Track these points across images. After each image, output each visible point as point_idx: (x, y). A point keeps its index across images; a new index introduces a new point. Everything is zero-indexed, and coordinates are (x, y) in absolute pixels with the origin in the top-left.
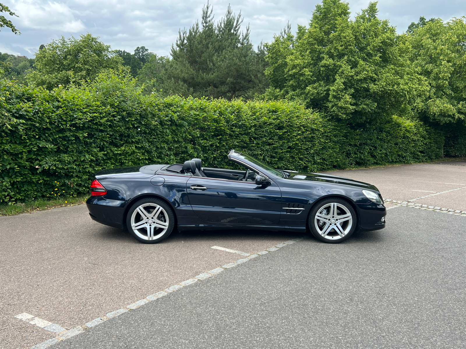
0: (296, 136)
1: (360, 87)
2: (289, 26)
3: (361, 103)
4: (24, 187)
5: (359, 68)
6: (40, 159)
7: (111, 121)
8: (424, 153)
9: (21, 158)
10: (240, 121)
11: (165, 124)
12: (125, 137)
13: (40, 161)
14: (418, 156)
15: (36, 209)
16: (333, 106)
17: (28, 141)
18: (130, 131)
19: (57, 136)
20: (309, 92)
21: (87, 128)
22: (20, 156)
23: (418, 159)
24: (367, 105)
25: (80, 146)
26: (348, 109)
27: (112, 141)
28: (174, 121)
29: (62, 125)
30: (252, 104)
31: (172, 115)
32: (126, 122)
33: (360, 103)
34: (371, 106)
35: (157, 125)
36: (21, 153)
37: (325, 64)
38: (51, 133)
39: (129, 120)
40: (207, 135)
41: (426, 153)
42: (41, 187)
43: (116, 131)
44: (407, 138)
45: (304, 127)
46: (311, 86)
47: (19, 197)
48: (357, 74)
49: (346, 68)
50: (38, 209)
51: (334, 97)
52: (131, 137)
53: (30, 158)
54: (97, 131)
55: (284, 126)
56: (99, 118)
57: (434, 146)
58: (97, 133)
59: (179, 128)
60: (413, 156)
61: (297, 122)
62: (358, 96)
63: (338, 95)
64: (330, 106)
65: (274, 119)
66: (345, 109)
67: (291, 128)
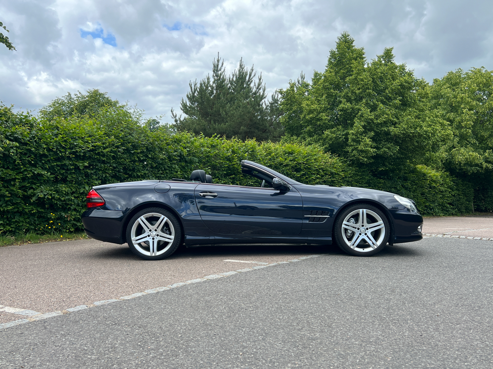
0: (315, 180)
1: (381, 131)
2: (302, 76)
3: (383, 147)
4: (14, 218)
5: (379, 112)
6: (34, 187)
7: (115, 152)
8: (453, 206)
9: (14, 185)
11: (174, 159)
12: (130, 170)
13: (34, 189)
14: (447, 208)
15: (28, 242)
16: (353, 150)
17: (22, 167)
18: (136, 164)
19: (55, 164)
20: (327, 137)
21: (88, 159)
22: (12, 183)
23: (447, 211)
25: (80, 176)
26: (369, 152)
27: (116, 174)
28: (184, 156)
29: (61, 152)
30: (266, 145)
31: (182, 151)
32: (132, 155)
33: (381, 147)
34: (393, 149)
35: (165, 159)
36: (14, 180)
37: (343, 108)
38: (49, 161)
39: (135, 152)
40: (219, 174)
41: (455, 205)
42: (35, 220)
43: (121, 164)
44: (434, 188)
45: (323, 171)
46: (329, 130)
47: (9, 229)
48: (377, 117)
49: (365, 111)
50: (29, 242)
51: (354, 140)
52: (136, 171)
53: (23, 187)
54: (99, 163)
55: (302, 168)
56: (102, 148)
57: (463, 199)
58: (99, 164)
59: (189, 165)
60: (442, 208)
61: (316, 165)
62: (379, 140)
63: (357, 138)
64: (350, 151)
65: (291, 161)
66: (366, 152)
67: (309, 170)
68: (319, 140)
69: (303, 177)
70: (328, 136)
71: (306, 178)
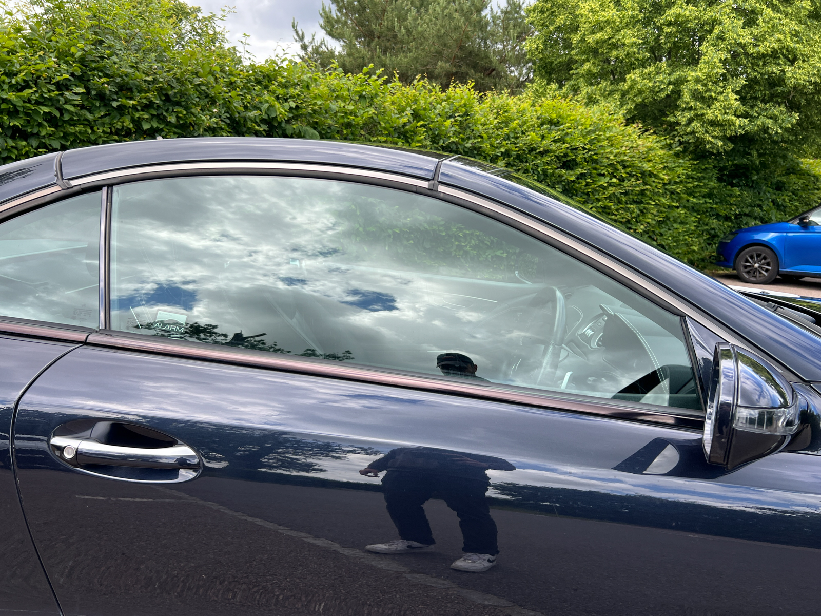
0: (605, 188)
1: (762, 74)
3: (759, 114)
5: (762, 26)
10: (469, 138)
16: (690, 121)
20: (631, 88)
24: (774, 118)
26: (730, 125)
30: (498, 102)
33: (755, 114)
34: (783, 120)
37: (677, 16)
45: (625, 167)
46: (637, 71)
48: (758, 39)
49: (731, 25)
51: (696, 96)
55: (578, 160)
61: (610, 154)
63: (706, 92)
64: (684, 121)
65: (555, 141)
66: (722, 125)
67: (594, 165)
68: (611, 93)
69: (580, 180)
70: (635, 84)
71: (587, 184)
